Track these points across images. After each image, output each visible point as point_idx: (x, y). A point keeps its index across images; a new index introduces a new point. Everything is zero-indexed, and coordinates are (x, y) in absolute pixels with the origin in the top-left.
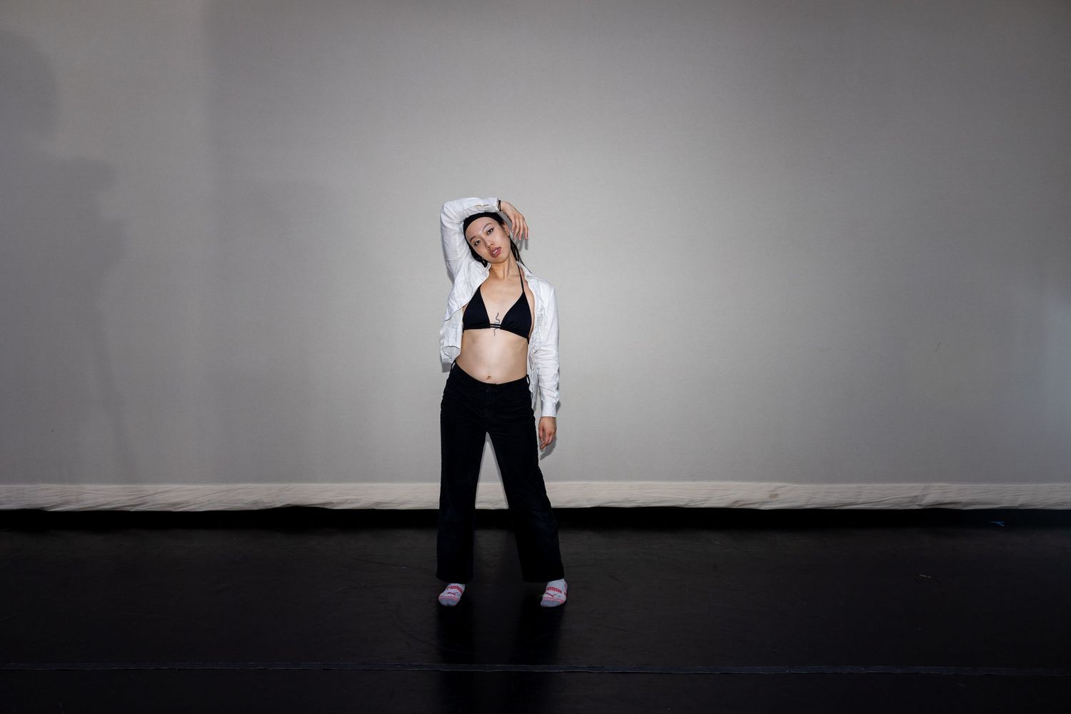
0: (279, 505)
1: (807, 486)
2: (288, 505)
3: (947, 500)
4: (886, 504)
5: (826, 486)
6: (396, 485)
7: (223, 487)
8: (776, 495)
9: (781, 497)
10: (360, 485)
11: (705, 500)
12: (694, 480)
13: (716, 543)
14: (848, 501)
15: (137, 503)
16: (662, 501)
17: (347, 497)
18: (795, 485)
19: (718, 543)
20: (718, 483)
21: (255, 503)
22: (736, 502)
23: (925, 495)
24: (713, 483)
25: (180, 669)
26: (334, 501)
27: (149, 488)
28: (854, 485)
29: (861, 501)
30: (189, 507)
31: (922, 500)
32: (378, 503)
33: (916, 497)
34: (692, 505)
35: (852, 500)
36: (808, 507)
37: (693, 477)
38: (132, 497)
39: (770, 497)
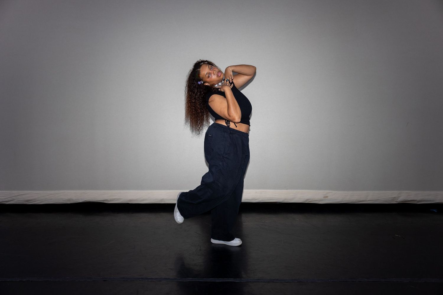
0: (81, 201)
1: (342, 192)
2: (85, 201)
3: (409, 199)
4: (381, 201)
5: (351, 192)
6: (139, 191)
7: (52, 192)
8: (327, 197)
9: (329, 198)
10: (122, 191)
11: (292, 199)
12: (287, 189)
13: (298, 219)
14: (362, 199)
15: (9, 200)
16: (271, 199)
17: (116, 197)
18: (336, 192)
19: (298, 220)
20: (299, 191)
21: (69, 200)
22: (307, 200)
23: (399, 197)
24: (296, 191)
25: (32, 281)
26: (109, 199)
27: (15, 192)
28: (365, 192)
29: (368, 199)
30: (35, 202)
31: (398, 199)
32: (131, 200)
33: (395, 197)
34: (286, 201)
35: (364, 199)
36: (342, 202)
37: (286, 188)
38: (7, 197)
39: (324, 198)
